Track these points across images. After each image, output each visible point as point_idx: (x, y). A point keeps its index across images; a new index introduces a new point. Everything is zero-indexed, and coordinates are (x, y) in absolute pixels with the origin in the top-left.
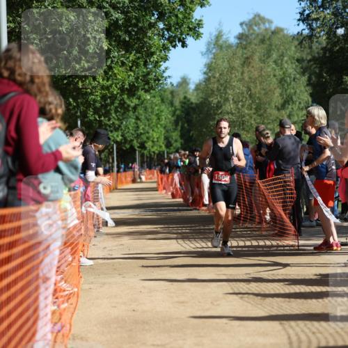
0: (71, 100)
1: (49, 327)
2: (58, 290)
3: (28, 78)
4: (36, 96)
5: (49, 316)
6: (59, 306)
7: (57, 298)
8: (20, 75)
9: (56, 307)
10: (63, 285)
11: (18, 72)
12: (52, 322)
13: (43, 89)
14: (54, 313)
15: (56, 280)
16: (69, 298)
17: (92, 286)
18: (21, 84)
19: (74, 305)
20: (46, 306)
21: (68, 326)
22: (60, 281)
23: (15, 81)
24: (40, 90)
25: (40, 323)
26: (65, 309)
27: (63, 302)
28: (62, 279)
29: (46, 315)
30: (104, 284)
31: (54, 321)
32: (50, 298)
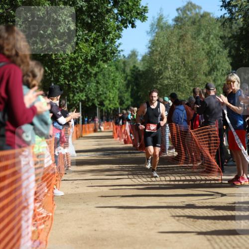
0: (46, 68)
1: (30, 243)
2: (37, 215)
3: (14, 52)
4: (20, 66)
5: (30, 234)
6: (37, 227)
7: (36, 221)
8: (7, 50)
9: (35, 228)
10: (41, 210)
11: (6, 47)
12: (32, 240)
13: (25, 60)
14: (33, 232)
15: (35, 207)
16: (45, 221)
17: (63, 211)
18: (9, 57)
19: (49, 227)
20: (28, 227)
21: (45, 242)
22: (39, 208)
23: (4, 54)
24: (23, 62)
25: (22, 241)
26: (42, 230)
27: (41, 224)
28: (40, 206)
29: (28, 233)
30: (72, 210)
31: (34, 238)
32: (30, 221)
